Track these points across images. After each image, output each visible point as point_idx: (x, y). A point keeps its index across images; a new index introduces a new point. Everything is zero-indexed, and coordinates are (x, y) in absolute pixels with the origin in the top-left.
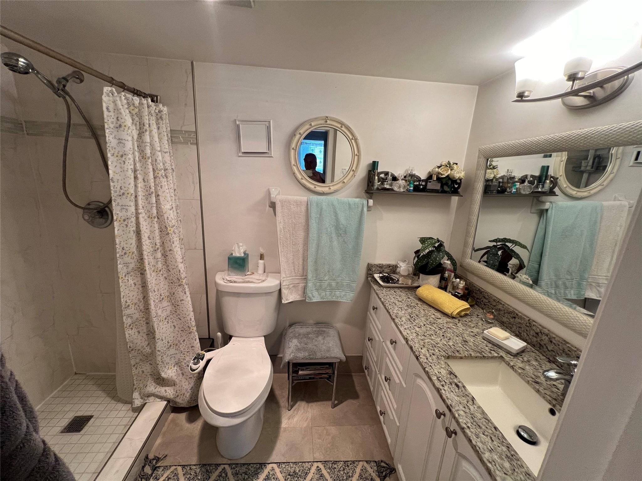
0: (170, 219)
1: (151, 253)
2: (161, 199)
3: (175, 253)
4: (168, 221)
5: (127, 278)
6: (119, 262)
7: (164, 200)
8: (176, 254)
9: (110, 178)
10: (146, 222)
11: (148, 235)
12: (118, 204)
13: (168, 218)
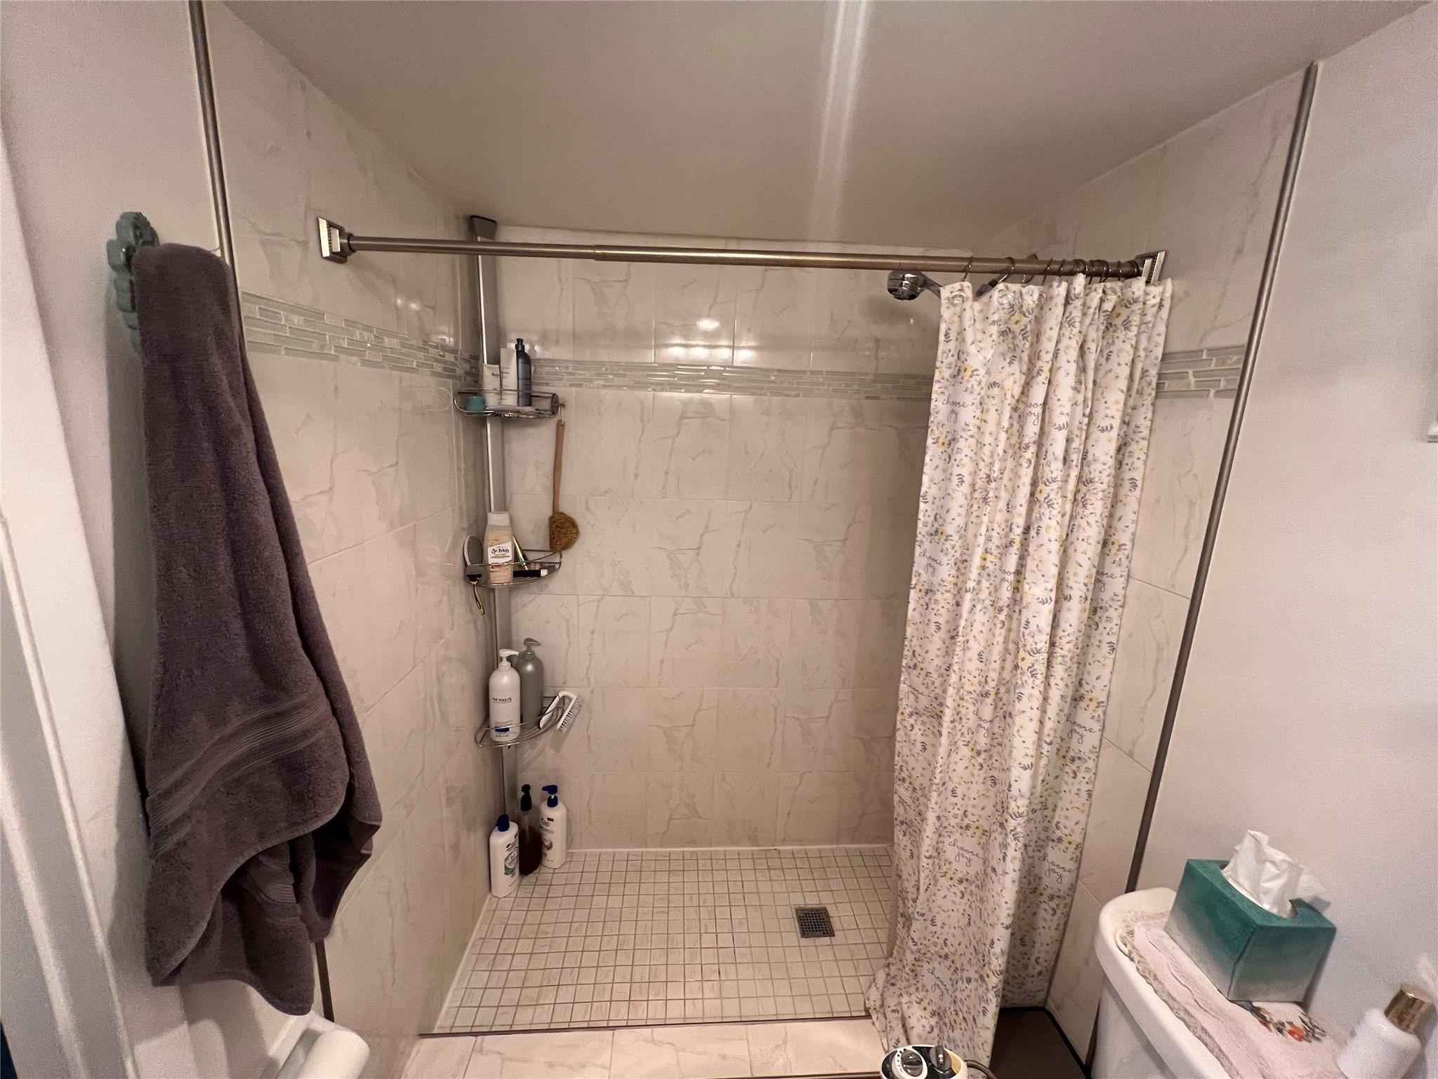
0: (1033, 627)
1: (974, 695)
2: (1030, 564)
3: (1016, 728)
4: (1027, 632)
5: (912, 721)
6: (902, 678)
7: (1035, 569)
8: (1016, 734)
9: (922, 494)
10: (985, 613)
11: (981, 648)
12: (925, 551)
13: (1028, 622)
